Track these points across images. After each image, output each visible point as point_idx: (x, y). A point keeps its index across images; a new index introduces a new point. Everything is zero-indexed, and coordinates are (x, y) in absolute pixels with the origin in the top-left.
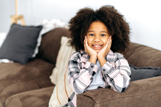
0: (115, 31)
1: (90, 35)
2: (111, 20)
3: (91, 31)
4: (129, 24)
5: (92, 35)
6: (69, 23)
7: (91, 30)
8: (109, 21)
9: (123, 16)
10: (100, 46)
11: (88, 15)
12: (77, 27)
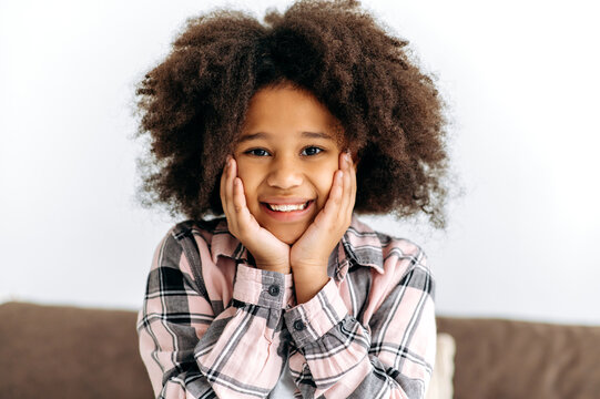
0: (373, 131)
1: (248, 153)
2: (348, 78)
3: (251, 137)
4: (437, 79)
5: (258, 152)
6: (141, 92)
7: (253, 132)
8: (336, 84)
9: (404, 43)
10: (301, 207)
11: (232, 53)
12: (182, 118)
